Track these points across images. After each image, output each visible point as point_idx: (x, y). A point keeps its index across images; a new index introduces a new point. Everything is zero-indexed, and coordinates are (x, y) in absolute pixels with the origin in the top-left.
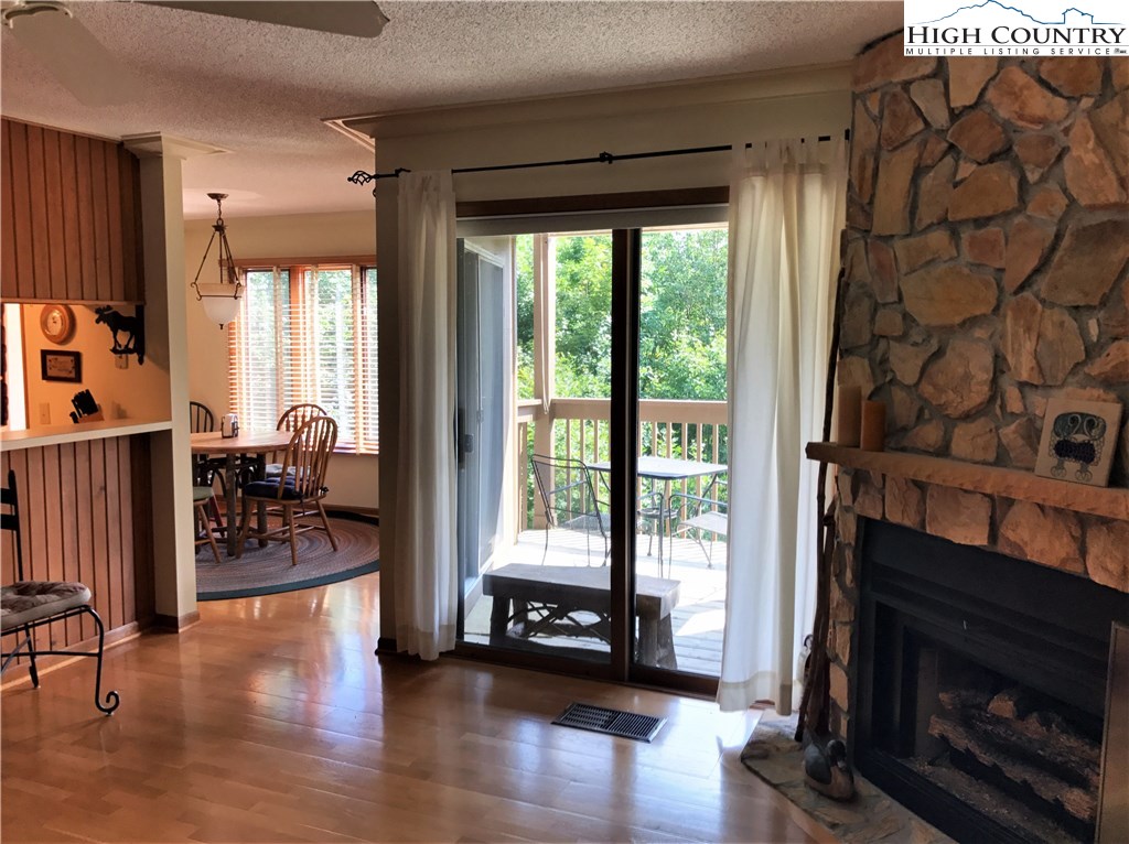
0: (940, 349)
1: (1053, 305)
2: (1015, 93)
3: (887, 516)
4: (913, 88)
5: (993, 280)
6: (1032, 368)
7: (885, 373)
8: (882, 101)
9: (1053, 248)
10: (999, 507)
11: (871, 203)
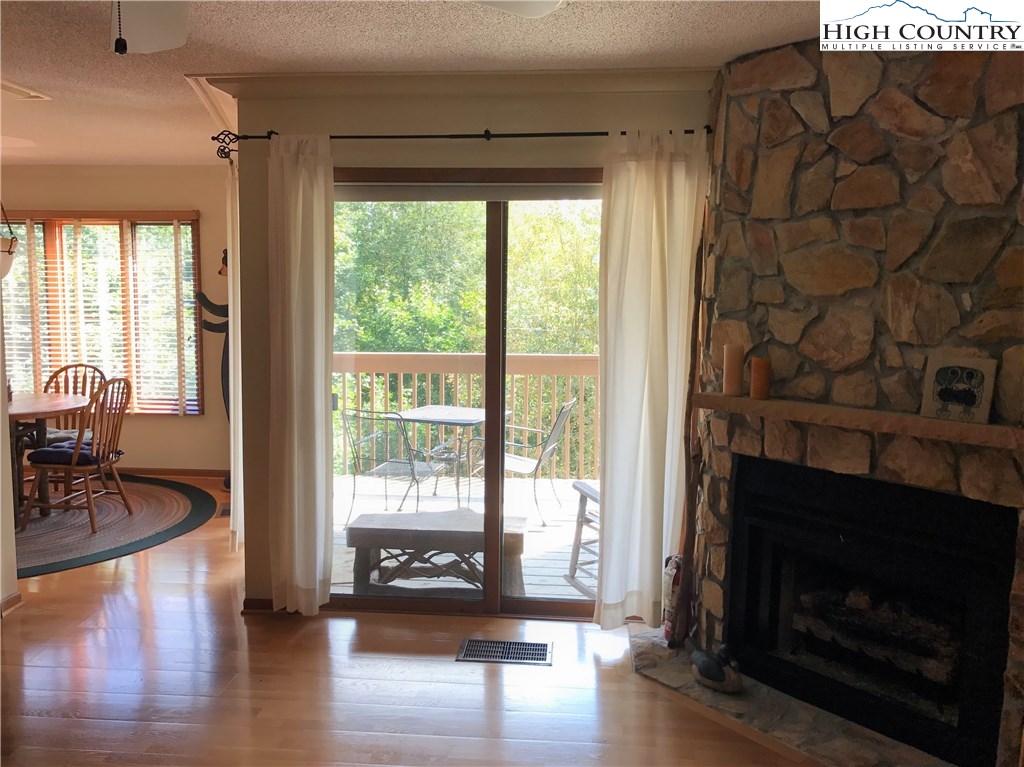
0: (820, 314)
1: (929, 281)
2: (895, 110)
3: (767, 453)
4: (793, 97)
5: (874, 260)
6: (912, 331)
7: (763, 334)
8: (760, 106)
9: (931, 237)
10: (879, 443)
11: (750, 190)
